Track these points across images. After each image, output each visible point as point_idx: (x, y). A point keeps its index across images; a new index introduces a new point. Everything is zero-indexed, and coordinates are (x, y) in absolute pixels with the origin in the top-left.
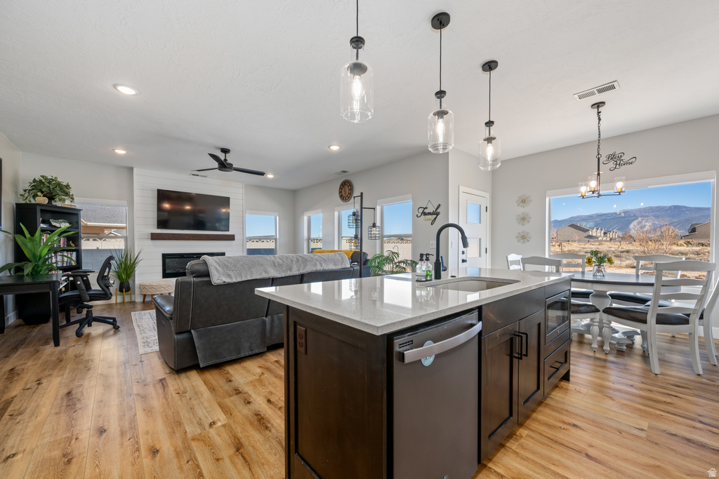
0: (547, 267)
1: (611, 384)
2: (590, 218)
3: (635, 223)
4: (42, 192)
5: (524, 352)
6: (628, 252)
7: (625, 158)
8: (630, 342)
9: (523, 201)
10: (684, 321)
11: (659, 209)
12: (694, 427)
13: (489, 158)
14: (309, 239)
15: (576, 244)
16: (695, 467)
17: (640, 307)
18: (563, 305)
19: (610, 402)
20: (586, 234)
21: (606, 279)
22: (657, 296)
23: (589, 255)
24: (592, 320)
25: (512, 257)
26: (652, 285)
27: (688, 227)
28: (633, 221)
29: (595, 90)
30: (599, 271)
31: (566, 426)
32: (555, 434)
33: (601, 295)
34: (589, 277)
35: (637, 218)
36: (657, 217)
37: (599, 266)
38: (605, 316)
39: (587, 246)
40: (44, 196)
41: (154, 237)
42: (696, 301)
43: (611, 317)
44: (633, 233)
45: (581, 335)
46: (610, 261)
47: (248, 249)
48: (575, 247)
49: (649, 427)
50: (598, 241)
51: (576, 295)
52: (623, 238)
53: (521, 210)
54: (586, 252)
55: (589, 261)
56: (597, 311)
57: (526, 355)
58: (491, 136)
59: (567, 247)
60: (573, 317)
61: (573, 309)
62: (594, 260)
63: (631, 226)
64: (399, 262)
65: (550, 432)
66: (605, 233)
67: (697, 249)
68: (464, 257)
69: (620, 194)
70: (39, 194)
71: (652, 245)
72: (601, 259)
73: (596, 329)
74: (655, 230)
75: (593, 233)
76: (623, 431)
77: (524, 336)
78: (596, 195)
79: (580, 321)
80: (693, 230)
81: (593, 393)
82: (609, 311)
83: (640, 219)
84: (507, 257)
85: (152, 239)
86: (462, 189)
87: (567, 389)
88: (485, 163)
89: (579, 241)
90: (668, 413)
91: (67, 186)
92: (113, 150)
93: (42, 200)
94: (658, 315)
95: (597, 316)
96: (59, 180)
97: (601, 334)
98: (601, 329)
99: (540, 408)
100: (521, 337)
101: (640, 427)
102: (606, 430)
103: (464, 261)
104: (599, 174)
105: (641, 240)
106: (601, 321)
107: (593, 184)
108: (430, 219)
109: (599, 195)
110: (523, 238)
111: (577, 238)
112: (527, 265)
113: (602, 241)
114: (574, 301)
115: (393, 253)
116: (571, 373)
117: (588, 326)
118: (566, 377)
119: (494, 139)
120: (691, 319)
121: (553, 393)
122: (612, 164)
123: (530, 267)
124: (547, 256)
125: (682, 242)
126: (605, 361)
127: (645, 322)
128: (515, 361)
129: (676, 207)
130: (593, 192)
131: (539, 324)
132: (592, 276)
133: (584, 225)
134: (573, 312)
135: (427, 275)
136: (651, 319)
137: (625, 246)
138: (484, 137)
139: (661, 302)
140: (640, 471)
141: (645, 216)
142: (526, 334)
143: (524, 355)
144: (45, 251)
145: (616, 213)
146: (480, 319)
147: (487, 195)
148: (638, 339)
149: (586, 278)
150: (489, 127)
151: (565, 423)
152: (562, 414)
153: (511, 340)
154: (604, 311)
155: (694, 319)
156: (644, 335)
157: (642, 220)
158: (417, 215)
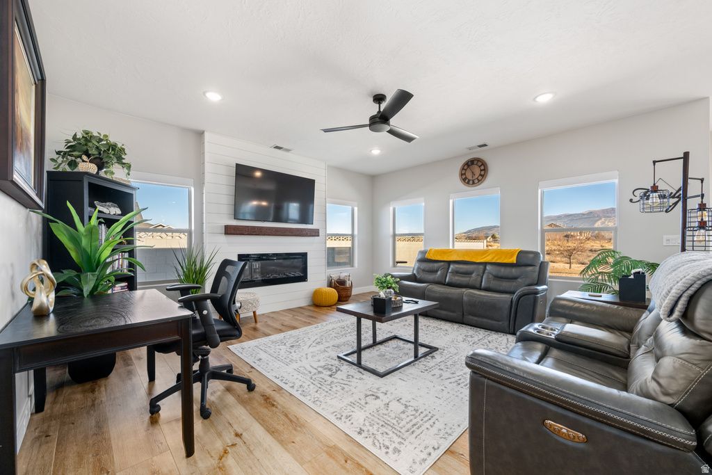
4: (89, 156)
14: (394, 235)
35: (601, 219)
40: (90, 162)
41: (229, 231)
47: (328, 248)
70: (85, 158)
85: (225, 234)
91: (122, 150)
92: (204, 93)
93: (87, 167)
96: (112, 140)
141: (608, 217)
144: (107, 252)
157: (605, 220)
158: (631, 200)
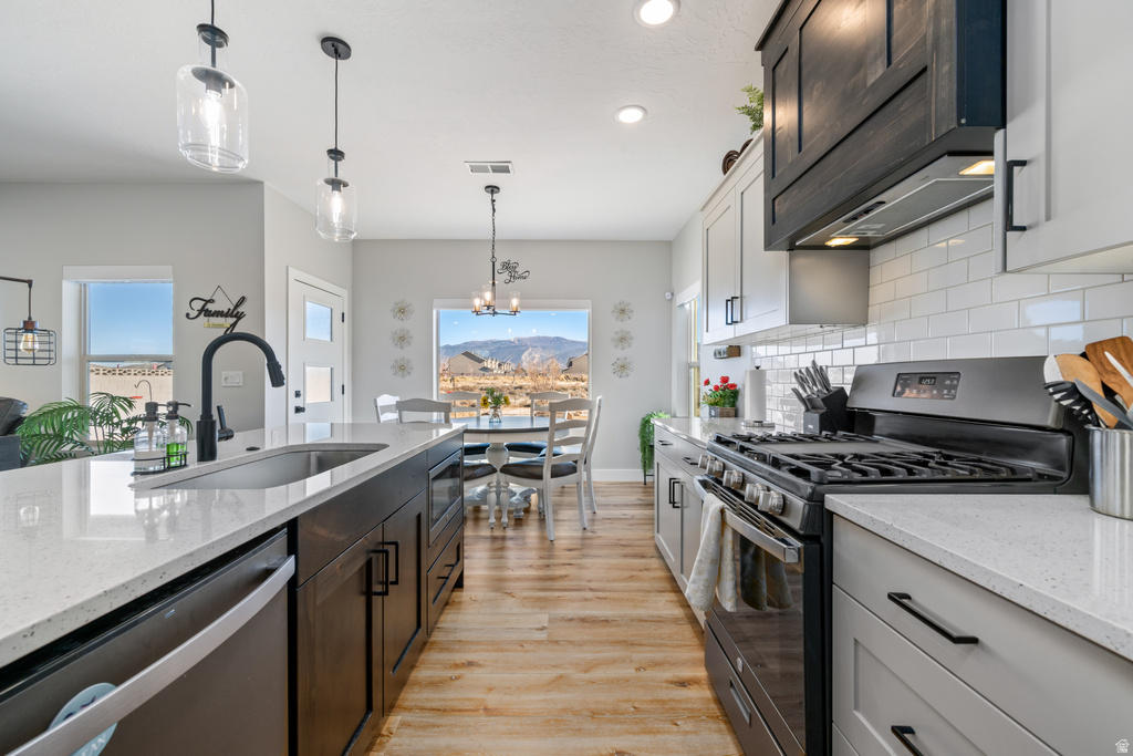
0: (435, 414)
1: (511, 573)
2: (484, 345)
3: (526, 353)
5: (392, 578)
6: (521, 388)
7: (520, 270)
8: (526, 505)
9: (402, 311)
10: (573, 470)
11: (546, 339)
12: (586, 600)
13: (336, 219)
15: (470, 379)
16: (590, 656)
17: (535, 458)
18: (454, 471)
19: (510, 601)
20: (481, 366)
21: (504, 426)
22: (552, 443)
23: (484, 394)
24: (489, 484)
25: (386, 400)
26: (546, 429)
27: (567, 360)
28: (525, 351)
29: (489, 164)
30: (495, 415)
31: (458, 672)
32: (443, 696)
33: (497, 449)
34: (485, 425)
35: (528, 348)
36: (544, 348)
37: (495, 408)
38: (503, 477)
39: (482, 381)
42: (581, 445)
43: (509, 477)
44: (525, 365)
45: (477, 510)
46: (506, 401)
48: (469, 381)
49: (550, 621)
50: (493, 374)
51: (470, 451)
52: (516, 372)
53: (398, 325)
54: (481, 389)
55: (485, 403)
56: (494, 471)
57: (396, 583)
58: (339, 177)
59: (461, 382)
60: (466, 485)
61: (467, 473)
62: (489, 400)
63: (523, 357)
64: (130, 421)
65: (436, 696)
66: (500, 365)
67: (574, 383)
68: (299, 402)
71: (541, 380)
72: (496, 399)
73: (493, 497)
74: (543, 362)
75: (488, 364)
76: (526, 642)
77: (391, 549)
78: (491, 311)
79: (474, 489)
80: (570, 364)
81: (492, 594)
82: (508, 470)
83: (530, 349)
84: (375, 400)
86: (293, 273)
87: (460, 603)
88: (329, 228)
89: (474, 374)
90: (565, 590)
94: (553, 466)
95: (493, 478)
97: (498, 503)
98: (498, 494)
99: (423, 656)
100: (387, 552)
101: (540, 626)
102: (507, 651)
103: (298, 410)
104: (494, 284)
105: (532, 374)
106: (498, 483)
107: (488, 296)
108: (221, 326)
109: (495, 313)
110: (402, 368)
111: (472, 370)
112: (405, 413)
113: (497, 374)
114: (468, 461)
115: (113, 399)
116: (465, 573)
117: (485, 494)
118: (459, 584)
119: (346, 185)
120: (578, 466)
121: (442, 618)
122: (506, 276)
123: (409, 416)
124: (435, 399)
125: (563, 376)
126: (504, 538)
127: (540, 477)
128: (377, 600)
129: (558, 338)
130: (489, 307)
131: (419, 516)
132: (488, 423)
133: (479, 353)
134: (467, 479)
135: (169, 456)
136: (547, 472)
137: (519, 382)
138: (327, 176)
139: (556, 450)
140: (544, 697)
141: (534, 347)
142: (396, 544)
143: (392, 583)
145: (511, 342)
146: (292, 549)
147: (345, 293)
148: (534, 497)
149: (482, 428)
150: (336, 160)
151: (456, 666)
152: (452, 651)
153: (369, 563)
154: (502, 471)
155: (581, 466)
156: (541, 493)
157: (532, 351)
158: (188, 315)
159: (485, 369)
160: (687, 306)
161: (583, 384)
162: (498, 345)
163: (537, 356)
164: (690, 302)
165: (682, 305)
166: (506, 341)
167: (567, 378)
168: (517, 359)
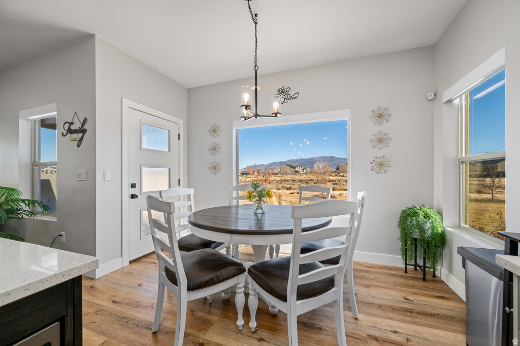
2: (296, 161)
3: (316, 164)
6: (312, 180)
7: (291, 93)
9: (214, 131)
15: (289, 176)
20: (294, 170)
27: (336, 167)
30: (259, 207)
36: (324, 161)
37: (259, 201)
44: (315, 169)
48: (289, 177)
50: (300, 174)
52: (311, 172)
55: (249, 196)
63: (315, 166)
66: (303, 170)
67: (339, 178)
68: (135, 191)
69: (276, 116)
72: (260, 193)
74: (324, 168)
75: (298, 169)
80: (338, 169)
83: (318, 162)
86: (127, 103)
89: (291, 174)
95: (241, 279)
103: (134, 196)
107: (246, 97)
108: (76, 139)
110: (215, 168)
111: (290, 172)
113: (302, 174)
125: (334, 175)
127: (284, 298)
129: (331, 156)
133: (294, 165)
136: (290, 294)
137: (312, 177)
141: (320, 161)
147: (181, 122)
158: (63, 134)
159: (296, 172)
160: (457, 101)
161: (344, 178)
162: (303, 161)
163: (321, 165)
164: (460, 96)
165: (450, 101)
166: (306, 159)
167: (336, 175)
168: (312, 167)
